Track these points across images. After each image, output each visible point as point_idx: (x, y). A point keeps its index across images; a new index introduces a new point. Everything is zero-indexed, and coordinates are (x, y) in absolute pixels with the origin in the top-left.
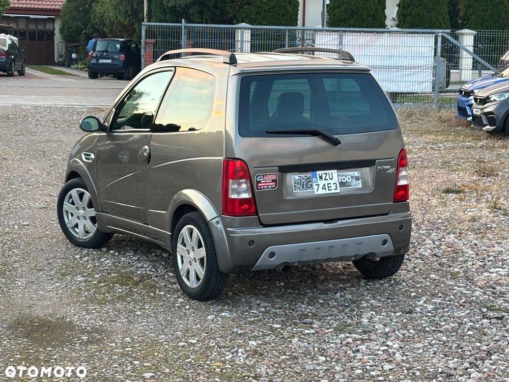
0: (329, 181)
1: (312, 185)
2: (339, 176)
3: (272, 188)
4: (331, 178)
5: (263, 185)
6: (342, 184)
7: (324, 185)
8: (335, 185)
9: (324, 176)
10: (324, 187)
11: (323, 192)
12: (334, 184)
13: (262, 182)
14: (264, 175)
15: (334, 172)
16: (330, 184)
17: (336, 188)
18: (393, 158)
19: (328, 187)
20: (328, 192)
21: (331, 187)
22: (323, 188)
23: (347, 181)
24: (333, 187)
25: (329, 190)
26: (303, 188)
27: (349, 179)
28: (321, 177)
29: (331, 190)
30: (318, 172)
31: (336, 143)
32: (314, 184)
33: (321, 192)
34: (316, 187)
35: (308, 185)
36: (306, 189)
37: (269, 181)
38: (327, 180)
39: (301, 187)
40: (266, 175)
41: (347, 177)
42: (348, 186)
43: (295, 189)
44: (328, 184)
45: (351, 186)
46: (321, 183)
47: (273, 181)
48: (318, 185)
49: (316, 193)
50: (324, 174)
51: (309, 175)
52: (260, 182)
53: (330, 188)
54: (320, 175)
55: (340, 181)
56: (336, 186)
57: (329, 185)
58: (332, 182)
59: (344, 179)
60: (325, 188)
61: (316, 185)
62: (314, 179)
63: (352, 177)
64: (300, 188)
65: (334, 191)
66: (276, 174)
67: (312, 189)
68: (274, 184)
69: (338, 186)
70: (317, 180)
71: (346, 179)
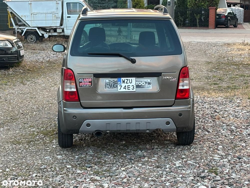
0: (129, 84)
1: (117, 86)
2: (136, 81)
3: (90, 86)
4: (131, 82)
5: (83, 84)
6: (138, 86)
7: (125, 86)
8: (133, 86)
9: (126, 81)
10: (125, 88)
11: (124, 90)
12: (132, 86)
13: (82, 82)
14: (84, 79)
15: (134, 79)
16: (130, 86)
17: (133, 88)
18: (176, 72)
19: (128, 88)
20: (127, 90)
21: (130, 87)
22: (124, 88)
23: (142, 85)
24: (132, 87)
25: (128, 89)
26: (111, 87)
27: (143, 83)
28: (124, 82)
29: (130, 89)
30: (122, 79)
31: (133, 61)
32: (119, 85)
34: (119, 87)
35: (114, 85)
36: (112, 88)
37: (87, 82)
38: (128, 83)
39: (110, 87)
40: (85, 78)
41: (142, 82)
42: (142, 88)
43: (105, 88)
44: (128, 86)
45: (144, 88)
46: (123, 85)
47: (90, 82)
48: (121, 86)
49: (119, 91)
50: (126, 79)
51: (116, 80)
52: (81, 82)
53: (129, 88)
54: (124, 80)
55: (137, 84)
56: (133, 87)
57: (129, 87)
58: (131, 85)
59: (140, 83)
60: (126, 88)
61: (120, 86)
62: (119, 83)
63: (146, 83)
64: (109, 87)
65: (131, 90)
66: (92, 78)
67: (117, 88)
68: (90, 84)
69: (135, 87)
70: (121, 83)
71: (141, 83)
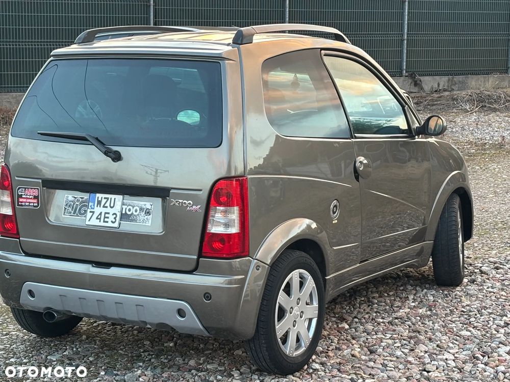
0: (108, 210)
1: (86, 211)
2: (123, 204)
3: (34, 206)
4: (112, 205)
5: (25, 200)
6: (124, 217)
7: (101, 214)
8: (115, 216)
9: (104, 201)
10: (99, 217)
11: (96, 223)
12: (113, 215)
13: (23, 196)
14: (26, 188)
15: (119, 198)
16: (108, 213)
17: (114, 220)
18: (201, 190)
19: (105, 217)
20: (102, 224)
21: (108, 218)
22: (97, 218)
23: (132, 214)
24: (112, 218)
25: (104, 222)
26: (74, 213)
27: (136, 211)
28: (99, 203)
29: (107, 222)
30: (98, 195)
31: (117, 157)
32: (89, 210)
33: (94, 222)
34: (89, 215)
35: (81, 209)
36: (77, 216)
37: (31, 197)
38: (107, 207)
39: (73, 212)
40: (28, 188)
41: (135, 208)
42: (132, 221)
43: (64, 213)
44: (106, 213)
45: (136, 221)
46: (98, 210)
47: (35, 197)
48: (93, 212)
49: (87, 223)
50: (105, 198)
51: (86, 198)
52: (20, 196)
53: (106, 220)
54: (100, 199)
55: (124, 212)
56: (115, 218)
57: (107, 215)
58: (111, 211)
59: (130, 210)
60: (100, 219)
61: (90, 212)
62: (90, 204)
63: (141, 209)
64: (70, 213)
65: (110, 224)
66: (38, 189)
67: (85, 217)
68: (35, 201)
69: (118, 219)
70: (94, 206)
71: (133, 210)
